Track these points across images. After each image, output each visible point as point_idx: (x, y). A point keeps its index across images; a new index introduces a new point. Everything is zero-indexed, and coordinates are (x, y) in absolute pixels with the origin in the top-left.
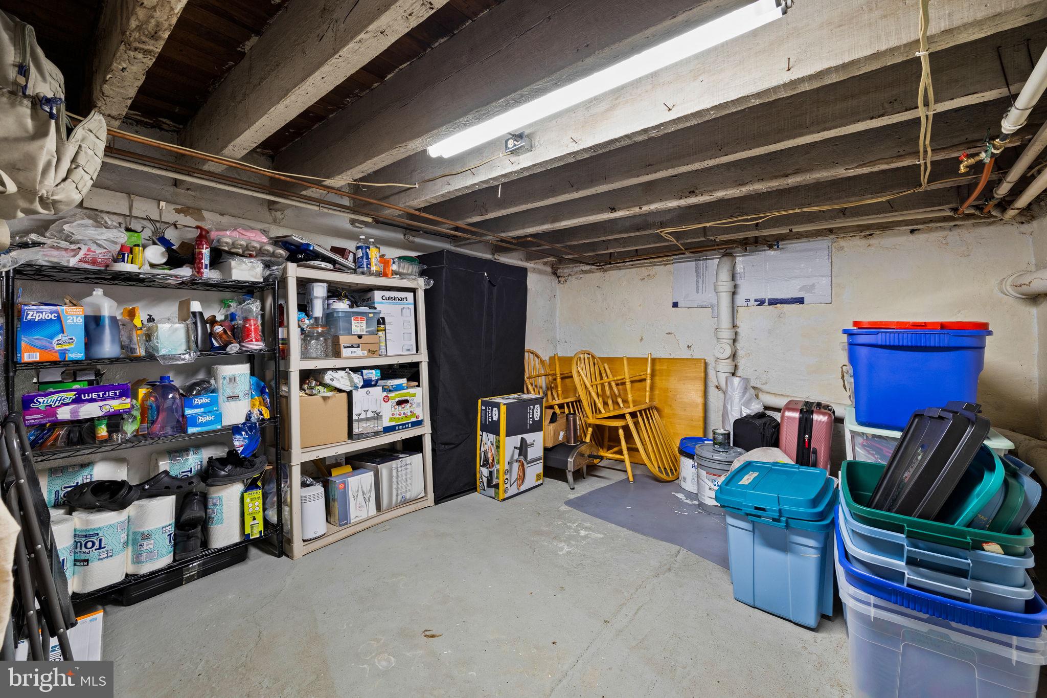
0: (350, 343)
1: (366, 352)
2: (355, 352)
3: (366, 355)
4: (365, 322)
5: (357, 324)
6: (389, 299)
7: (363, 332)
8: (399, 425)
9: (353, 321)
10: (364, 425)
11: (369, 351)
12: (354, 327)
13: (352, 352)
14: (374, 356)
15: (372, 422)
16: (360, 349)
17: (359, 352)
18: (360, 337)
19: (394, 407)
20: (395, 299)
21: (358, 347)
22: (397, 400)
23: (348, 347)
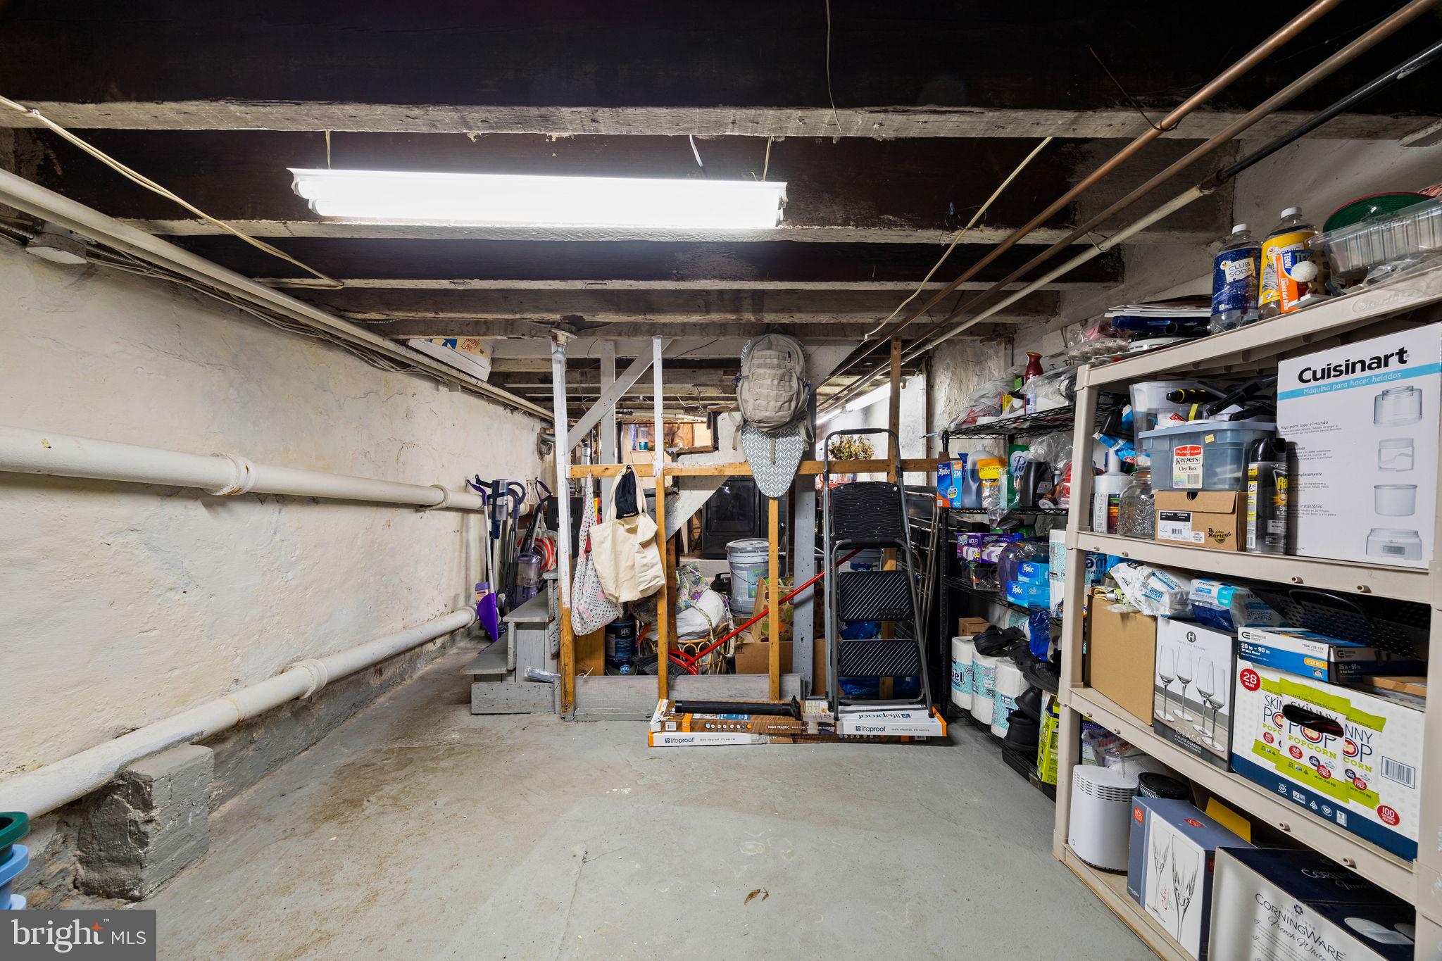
0: (1171, 510)
1: (1202, 534)
2: (1180, 532)
3: (1202, 541)
4: (1200, 457)
5: (1183, 465)
6: (1326, 373)
7: (1196, 482)
8: (1291, 786)
9: (1175, 457)
10: (1179, 713)
11: (1211, 533)
12: (1176, 472)
13: (1174, 531)
14: (1221, 547)
15: (1198, 718)
16: (1189, 524)
17: (1186, 531)
18: (1192, 494)
19: (1274, 716)
20: (1350, 368)
21: (1187, 519)
22: (1287, 700)
23: (1168, 518)
